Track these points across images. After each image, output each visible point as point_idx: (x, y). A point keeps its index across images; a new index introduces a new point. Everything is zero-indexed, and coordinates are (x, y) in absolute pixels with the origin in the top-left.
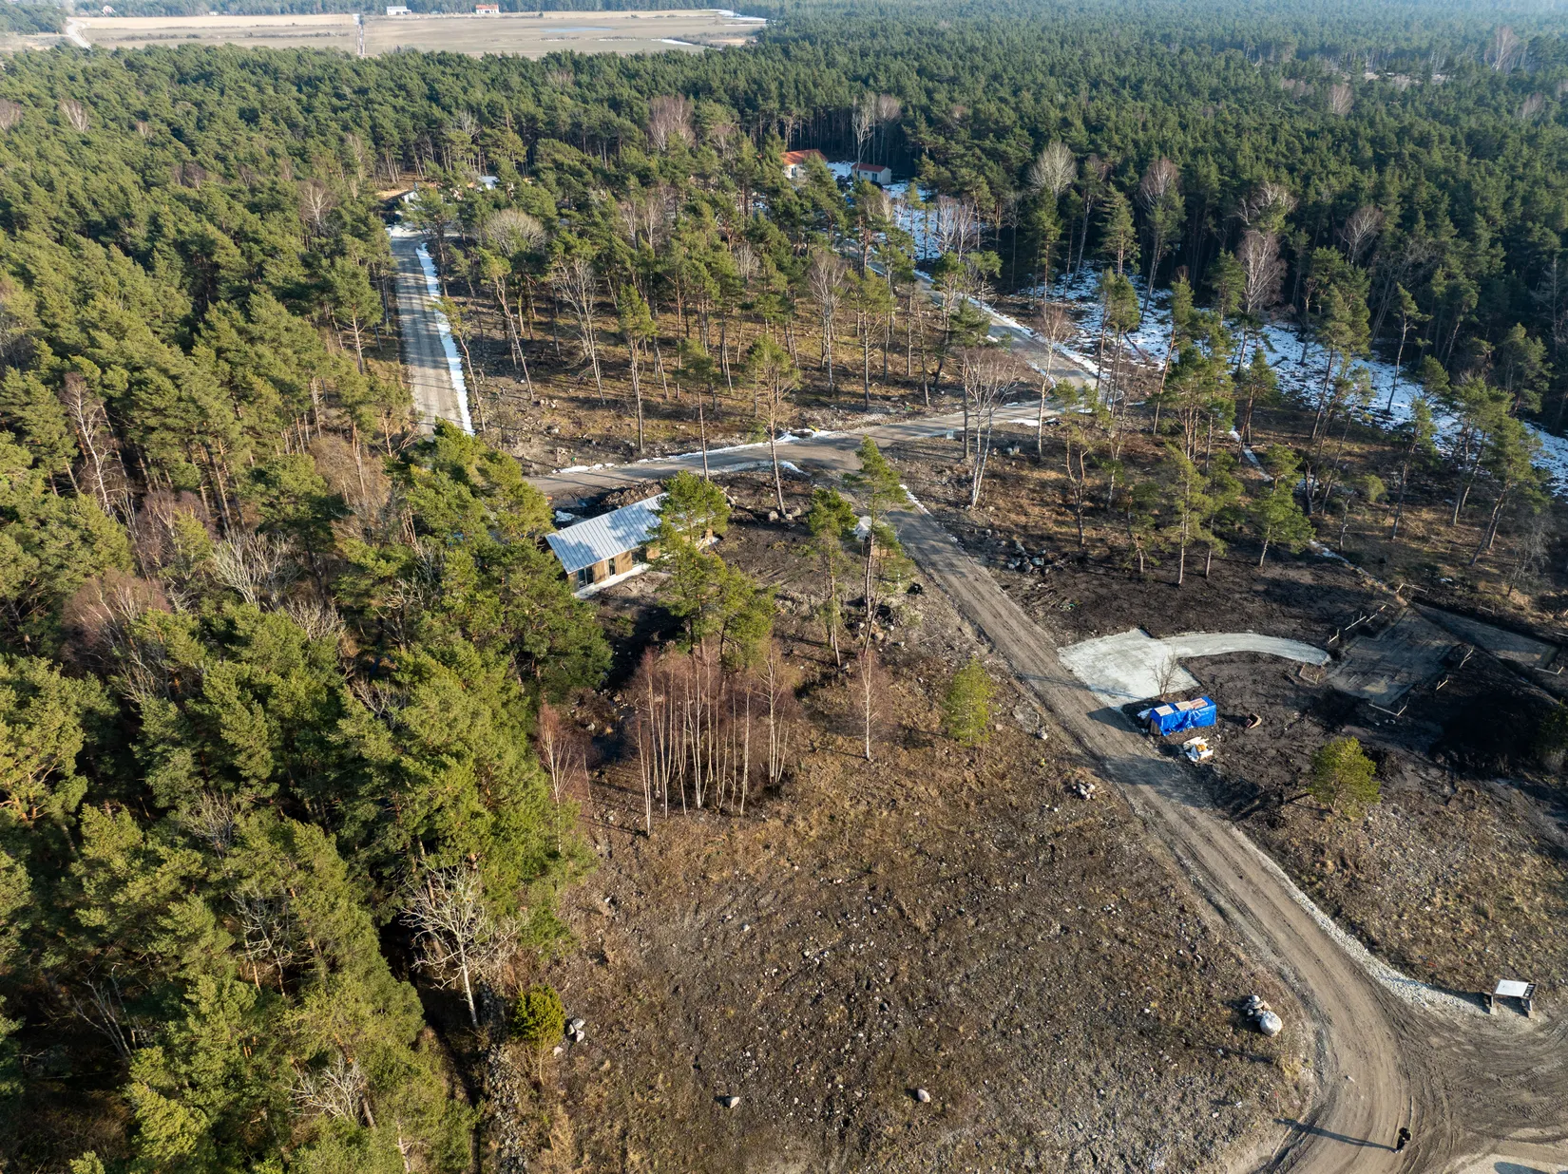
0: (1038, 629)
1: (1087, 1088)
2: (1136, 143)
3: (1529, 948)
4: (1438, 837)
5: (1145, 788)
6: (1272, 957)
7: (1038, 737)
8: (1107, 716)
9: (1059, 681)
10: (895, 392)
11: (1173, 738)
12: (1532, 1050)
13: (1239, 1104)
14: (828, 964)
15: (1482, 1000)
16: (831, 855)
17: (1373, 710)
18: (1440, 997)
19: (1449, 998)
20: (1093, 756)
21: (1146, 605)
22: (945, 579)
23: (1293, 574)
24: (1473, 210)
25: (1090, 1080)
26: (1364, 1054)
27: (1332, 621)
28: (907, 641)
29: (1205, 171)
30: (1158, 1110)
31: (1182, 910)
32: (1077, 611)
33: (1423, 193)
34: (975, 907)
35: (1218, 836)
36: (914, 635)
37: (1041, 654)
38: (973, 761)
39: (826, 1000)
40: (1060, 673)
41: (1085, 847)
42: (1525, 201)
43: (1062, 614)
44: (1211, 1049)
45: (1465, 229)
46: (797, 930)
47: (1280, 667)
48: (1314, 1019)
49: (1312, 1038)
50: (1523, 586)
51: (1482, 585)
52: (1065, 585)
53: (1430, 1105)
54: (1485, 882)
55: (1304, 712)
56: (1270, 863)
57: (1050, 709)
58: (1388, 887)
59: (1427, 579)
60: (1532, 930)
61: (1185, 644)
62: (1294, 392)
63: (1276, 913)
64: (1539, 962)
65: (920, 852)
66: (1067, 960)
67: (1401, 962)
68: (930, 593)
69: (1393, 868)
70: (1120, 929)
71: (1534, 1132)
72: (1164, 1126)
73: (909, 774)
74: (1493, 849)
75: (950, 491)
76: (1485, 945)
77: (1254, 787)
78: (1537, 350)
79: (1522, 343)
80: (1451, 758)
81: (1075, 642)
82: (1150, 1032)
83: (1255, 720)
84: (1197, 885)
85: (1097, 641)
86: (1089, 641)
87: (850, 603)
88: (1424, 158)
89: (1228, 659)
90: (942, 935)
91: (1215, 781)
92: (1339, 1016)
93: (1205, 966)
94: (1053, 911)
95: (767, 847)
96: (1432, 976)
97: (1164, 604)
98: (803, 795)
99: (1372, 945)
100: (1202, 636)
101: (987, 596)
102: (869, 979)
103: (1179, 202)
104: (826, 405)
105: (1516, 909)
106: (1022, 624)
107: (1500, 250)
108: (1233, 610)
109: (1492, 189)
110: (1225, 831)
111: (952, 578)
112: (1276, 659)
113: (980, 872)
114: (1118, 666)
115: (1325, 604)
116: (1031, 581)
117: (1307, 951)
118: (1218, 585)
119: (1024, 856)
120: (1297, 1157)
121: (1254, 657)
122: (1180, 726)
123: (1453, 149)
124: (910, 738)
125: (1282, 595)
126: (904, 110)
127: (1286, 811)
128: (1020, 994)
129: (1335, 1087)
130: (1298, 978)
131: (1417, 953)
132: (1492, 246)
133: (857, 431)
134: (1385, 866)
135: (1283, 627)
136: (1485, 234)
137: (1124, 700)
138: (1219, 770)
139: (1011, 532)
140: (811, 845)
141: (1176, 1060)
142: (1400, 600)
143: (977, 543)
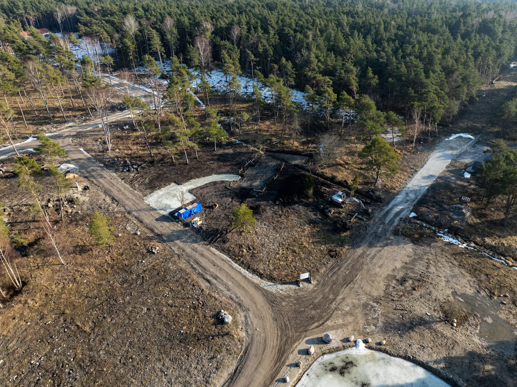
0: (136, 192)
1: (160, 374)
2: (160, 14)
3: (309, 259)
4: (279, 230)
5: (178, 242)
6: (227, 292)
7: (136, 234)
8: (163, 218)
9: (144, 210)
10: (78, 113)
11: (187, 220)
12: (314, 295)
13: (219, 356)
14: (43, 363)
15: (297, 283)
16: (46, 312)
17: (255, 191)
18: (284, 287)
19: (287, 286)
20: (158, 235)
21: (176, 173)
22: (98, 181)
23: (226, 151)
24: (268, 24)
25: (161, 369)
26: (261, 318)
27: (240, 165)
28: (82, 210)
29: (183, 20)
30: (188, 372)
31: (194, 285)
32: (151, 181)
33: (253, 21)
34: (110, 313)
35: (206, 253)
36: (85, 207)
37: (137, 201)
38: (109, 252)
39: (42, 380)
40: (144, 207)
41: (156, 272)
42: (282, 21)
43: (145, 184)
44: (207, 337)
45: (266, 31)
46: (29, 352)
47: (224, 185)
48: (244, 311)
49: (243, 319)
50: (296, 139)
51: (285, 142)
52: (146, 173)
53: (284, 328)
54: (295, 241)
55: (233, 198)
56: (225, 257)
57: (141, 222)
58: (265, 253)
59: (269, 144)
60: (310, 252)
61: (191, 184)
62: (224, 91)
63: (228, 275)
64: (313, 263)
65: (86, 297)
66: (150, 322)
67: (271, 278)
68: (92, 189)
69: (265, 245)
70: (170, 302)
71: (316, 324)
72: (191, 377)
73: (81, 265)
74: (296, 229)
75: (101, 147)
76: (296, 263)
77: (217, 230)
78: (289, 65)
79: (285, 63)
80: (280, 201)
81: (150, 193)
82: (184, 340)
83: (216, 205)
84: (199, 274)
85: (158, 191)
86: (155, 192)
87: (57, 201)
88: (253, 11)
89: (206, 186)
90: (96, 330)
91: (204, 232)
92: (252, 307)
93: (203, 305)
94: (143, 304)
95: (14, 318)
96: (281, 280)
97: (183, 172)
98: (33, 289)
99: (261, 276)
100: (197, 180)
101: (115, 184)
102: (63, 362)
103: (175, 31)
104: (49, 124)
105: (304, 247)
106: (130, 192)
107: (277, 36)
108: (207, 168)
109: (272, 18)
110: (208, 250)
111: (101, 180)
112: (223, 182)
113: (113, 297)
114: (167, 199)
115: (237, 159)
116: (133, 175)
117: (239, 286)
118: (201, 160)
119: (131, 285)
120: (241, 368)
121: (215, 183)
122: (190, 215)
123: (263, 9)
124: (82, 250)
125: (223, 158)
126: (77, 10)
127: (229, 236)
128: (131, 343)
129: (253, 334)
130: (237, 298)
131: (275, 273)
132: (274, 35)
133: (62, 131)
134: (263, 245)
135: (224, 170)
136: (272, 32)
137: (169, 210)
138: (204, 228)
139: (124, 157)
140: (36, 311)
141: (194, 348)
142: (261, 152)
143: (111, 165)
